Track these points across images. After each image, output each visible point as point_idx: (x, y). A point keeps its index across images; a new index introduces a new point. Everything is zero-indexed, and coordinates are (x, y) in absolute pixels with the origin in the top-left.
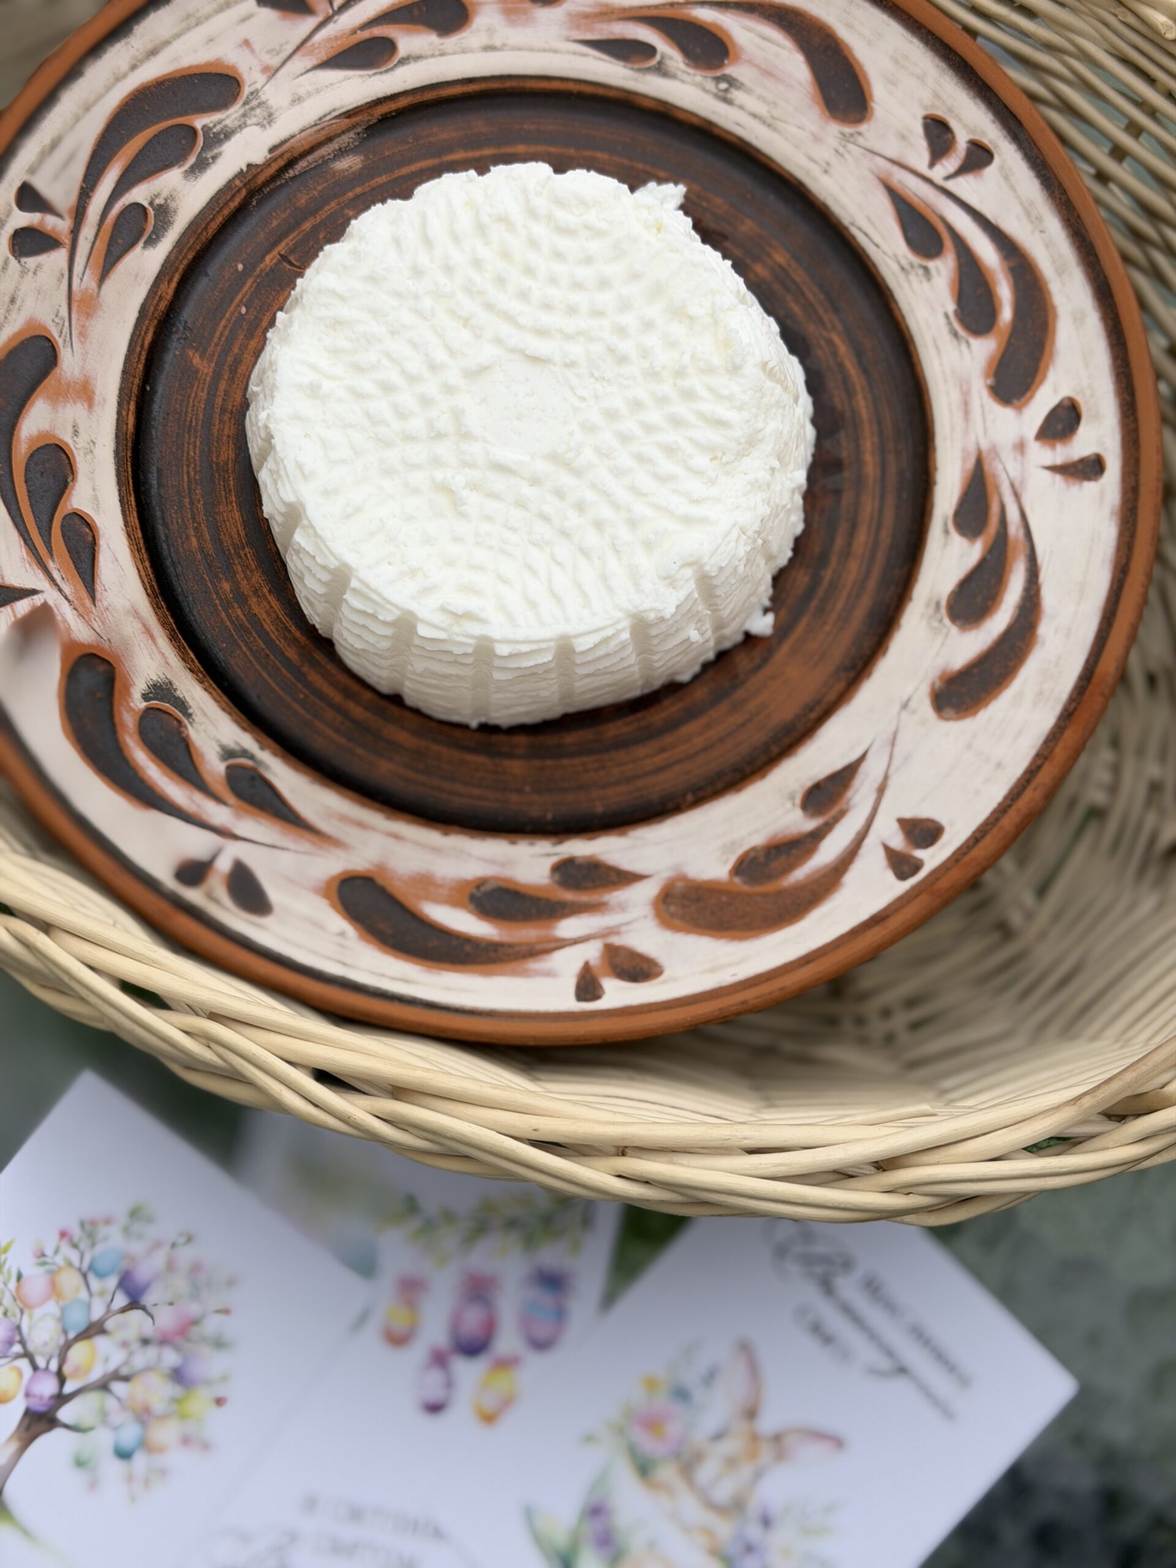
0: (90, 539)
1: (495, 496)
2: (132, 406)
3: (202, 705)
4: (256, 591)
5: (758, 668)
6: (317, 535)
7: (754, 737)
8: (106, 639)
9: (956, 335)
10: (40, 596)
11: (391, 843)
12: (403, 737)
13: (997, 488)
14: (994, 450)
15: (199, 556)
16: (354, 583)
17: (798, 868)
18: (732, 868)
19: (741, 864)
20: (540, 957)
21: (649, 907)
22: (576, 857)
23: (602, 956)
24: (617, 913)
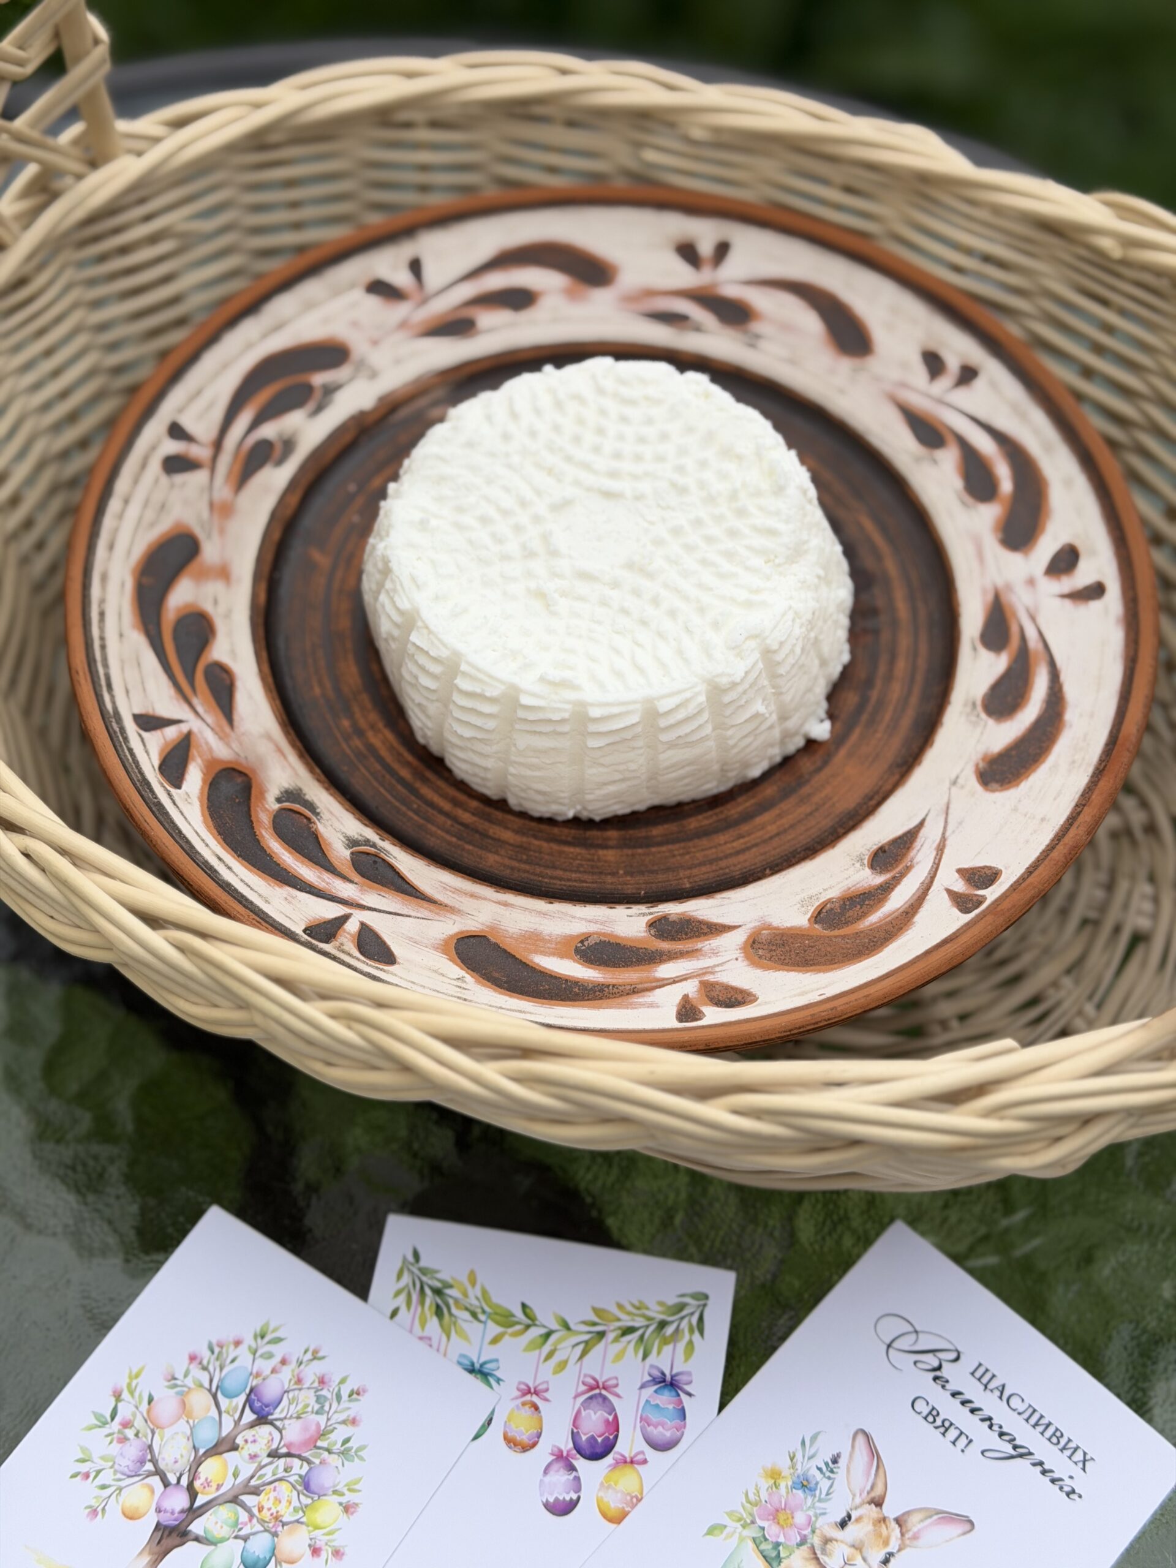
0: (229, 682)
1: (581, 598)
3: (329, 807)
4: (373, 727)
5: (819, 770)
6: (430, 632)
7: (823, 823)
8: (243, 756)
9: (964, 503)
10: (185, 723)
11: (501, 910)
12: (507, 835)
13: (1014, 614)
14: (1009, 587)
15: (322, 701)
16: (464, 667)
17: (872, 914)
18: (812, 917)
19: (819, 913)
20: (642, 994)
21: (739, 951)
22: (670, 914)
23: (699, 991)
24: (710, 957)
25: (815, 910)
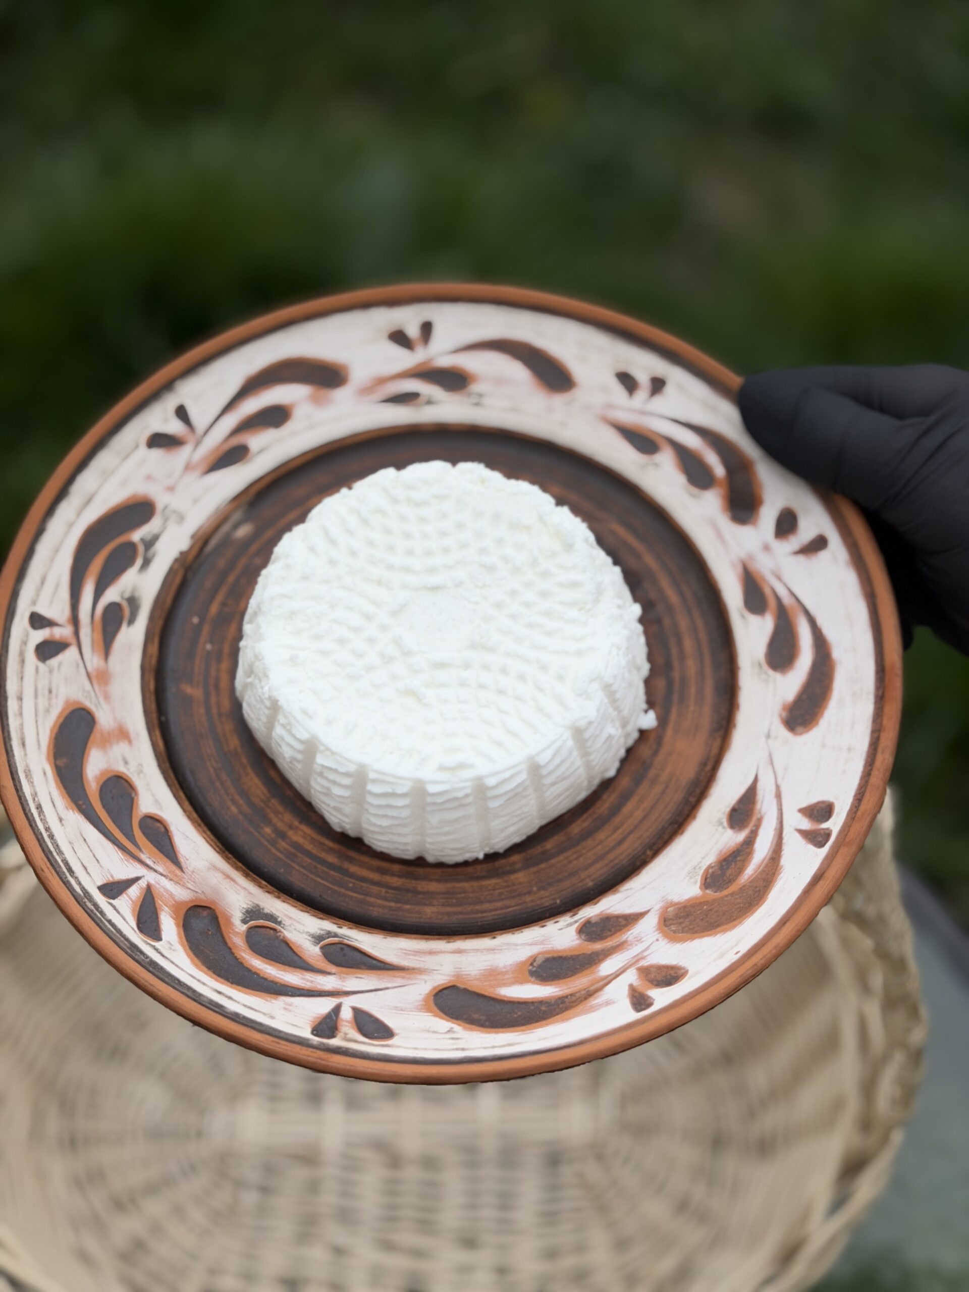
0: (163, 829)
1: (442, 685)
2: (158, 733)
3: (287, 913)
4: (291, 827)
5: (656, 753)
6: (333, 753)
7: (674, 798)
8: (200, 892)
9: (692, 495)
10: (142, 879)
11: (456, 957)
12: (434, 886)
13: (763, 579)
14: (751, 557)
15: (241, 817)
16: (372, 775)
17: (746, 868)
18: (701, 885)
19: (706, 879)
20: (596, 995)
21: (656, 933)
22: (590, 918)
23: (640, 977)
24: (636, 945)
25: (702, 878)
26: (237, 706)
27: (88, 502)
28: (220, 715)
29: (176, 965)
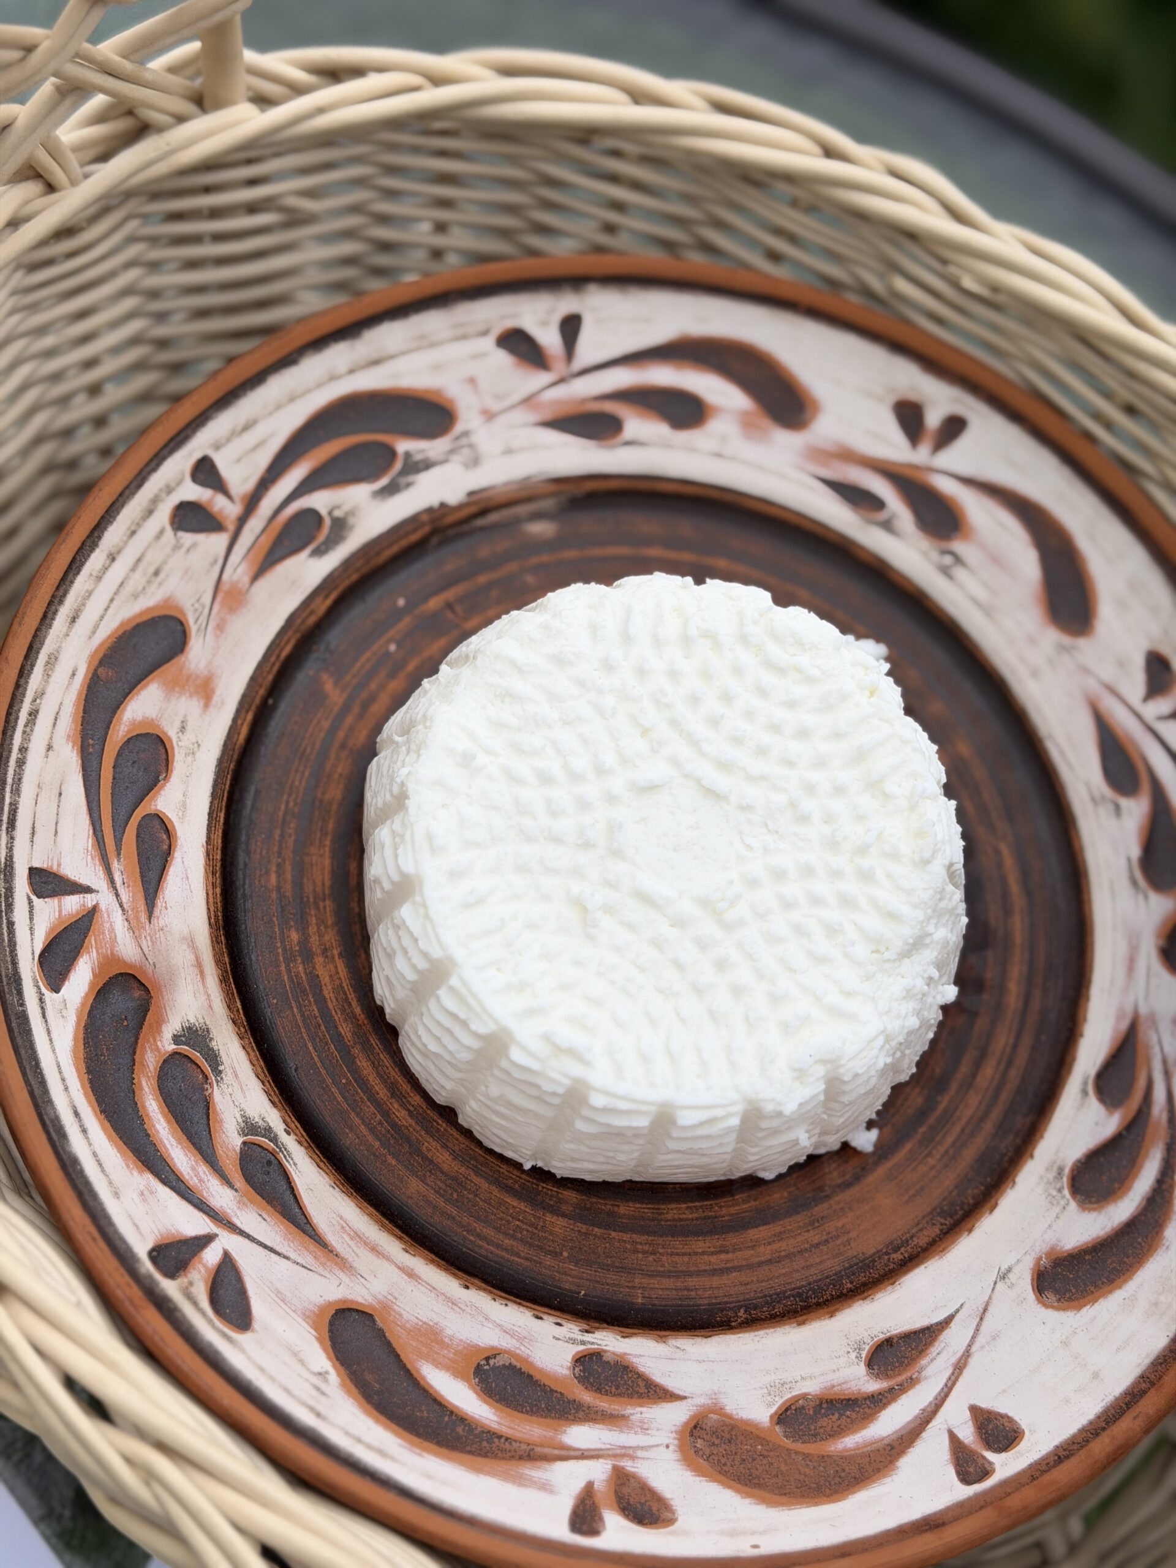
0: (166, 847)
2: (250, 716)
3: (237, 1066)
4: (326, 951)
6: (427, 916)
7: (827, 1263)
8: (151, 962)
9: (1134, 882)
10: (93, 895)
11: (405, 1281)
12: (443, 1158)
13: (1148, 1060)
14: (1152, 1018)
15: (274, 895)
16: (454, 981)
17: (848, 1435)
18: (776, 1413)
19: (787, 1410)
20: (539, 1464)
21: (674, 1435)
22: (605, 1351)
23: (609, 1481)
24: (636, 1433)
25: (784, 1404)
26: (370, 752)
27: (376, 362)
28: (343, 746)
29: (51, 1040)
